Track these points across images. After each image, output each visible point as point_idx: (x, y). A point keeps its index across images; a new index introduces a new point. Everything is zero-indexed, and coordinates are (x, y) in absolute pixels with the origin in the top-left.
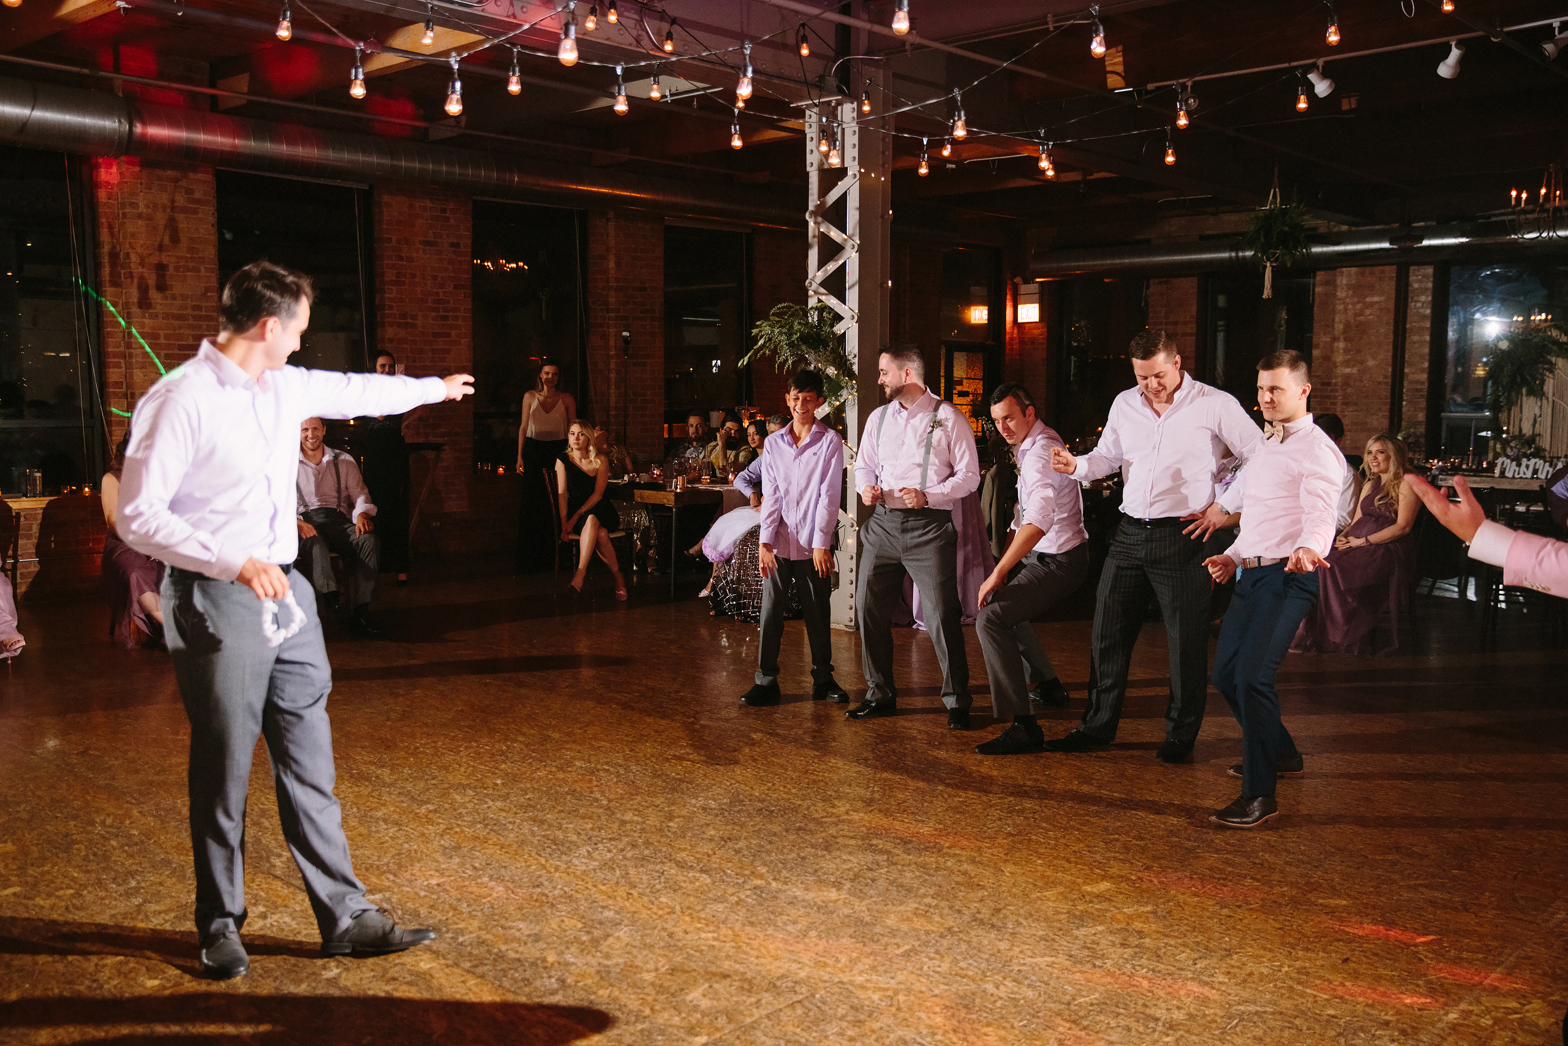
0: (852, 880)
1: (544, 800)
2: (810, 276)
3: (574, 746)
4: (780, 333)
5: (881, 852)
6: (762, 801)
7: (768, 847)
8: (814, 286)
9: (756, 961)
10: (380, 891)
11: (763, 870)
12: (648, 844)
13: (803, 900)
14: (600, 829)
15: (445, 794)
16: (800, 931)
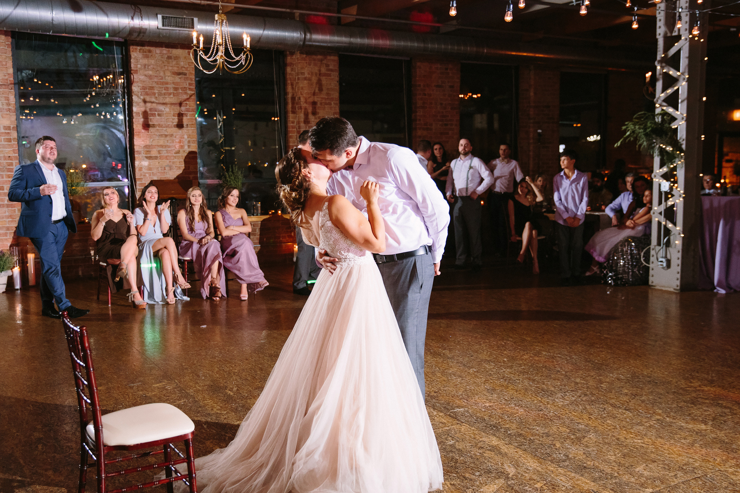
0: (713, 421)
1: (531, 370)
2: (657, 96)
3: (539, 344)
4: (639, 128)
5: (726, 407)
6: (650, 377)
7: (660, 400)
8: (660, 101)
9: (669, 456)
10: (462, 407)
11: (660, 412)
12: (592, 394)
13: (687, 428)
14: (565, 386)
15: (480, 364)
16: (689, 443)
